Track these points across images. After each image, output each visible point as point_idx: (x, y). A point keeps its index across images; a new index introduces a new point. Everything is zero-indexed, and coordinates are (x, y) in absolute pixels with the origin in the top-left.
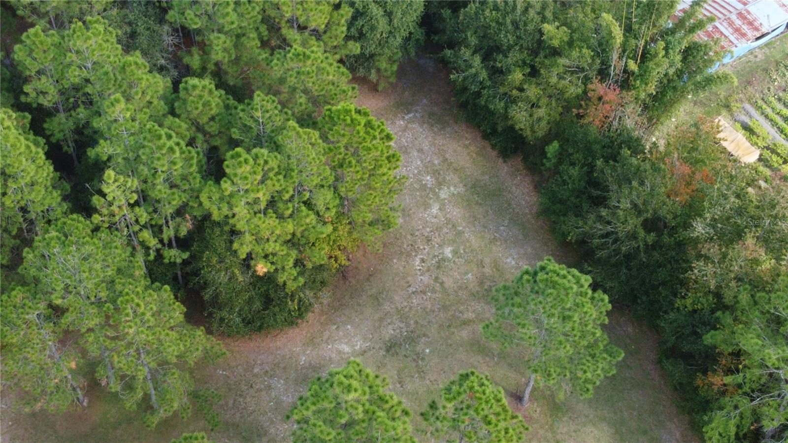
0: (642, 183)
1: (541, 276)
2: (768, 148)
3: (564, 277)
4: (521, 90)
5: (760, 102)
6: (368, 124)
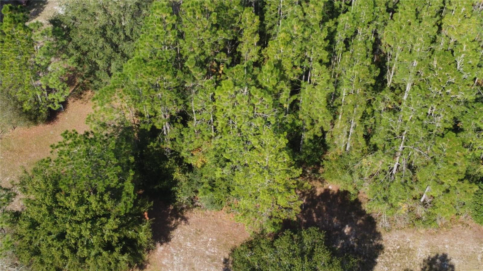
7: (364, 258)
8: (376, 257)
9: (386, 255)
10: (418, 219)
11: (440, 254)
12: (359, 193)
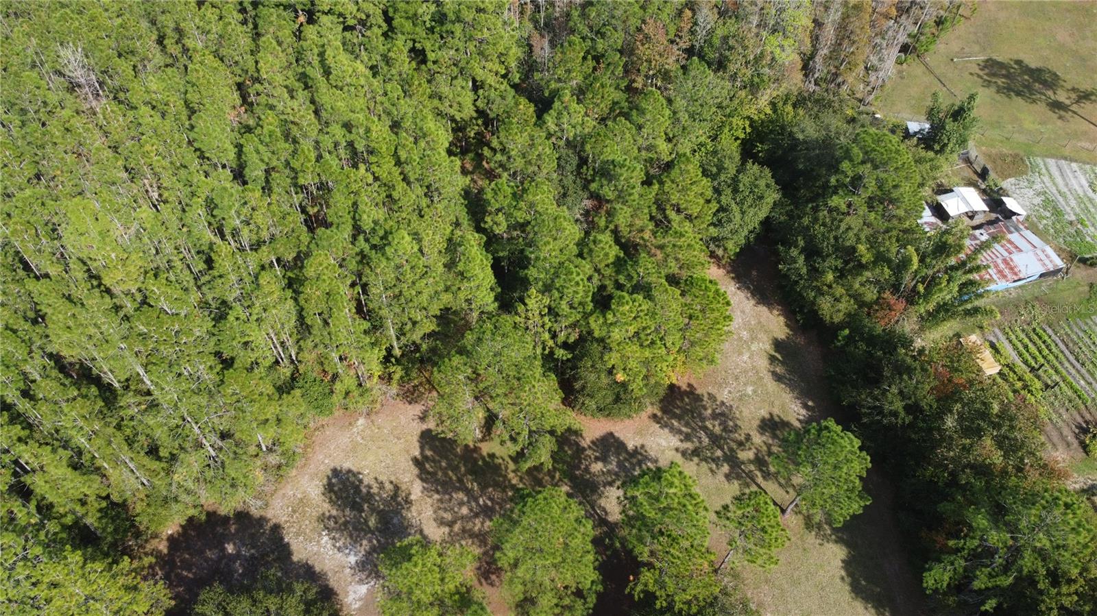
0: (910, 378)
1: (825, 433)
2: (1008, 366)
3: (842, 438)
4: (830, 287)
5: (1007, 330)
6: (717, 291)
7: (273, 553)
8: (282, 539)
9: (289, 527)
10: (279, 467)
11: (330, 473)
12: (202, 506)
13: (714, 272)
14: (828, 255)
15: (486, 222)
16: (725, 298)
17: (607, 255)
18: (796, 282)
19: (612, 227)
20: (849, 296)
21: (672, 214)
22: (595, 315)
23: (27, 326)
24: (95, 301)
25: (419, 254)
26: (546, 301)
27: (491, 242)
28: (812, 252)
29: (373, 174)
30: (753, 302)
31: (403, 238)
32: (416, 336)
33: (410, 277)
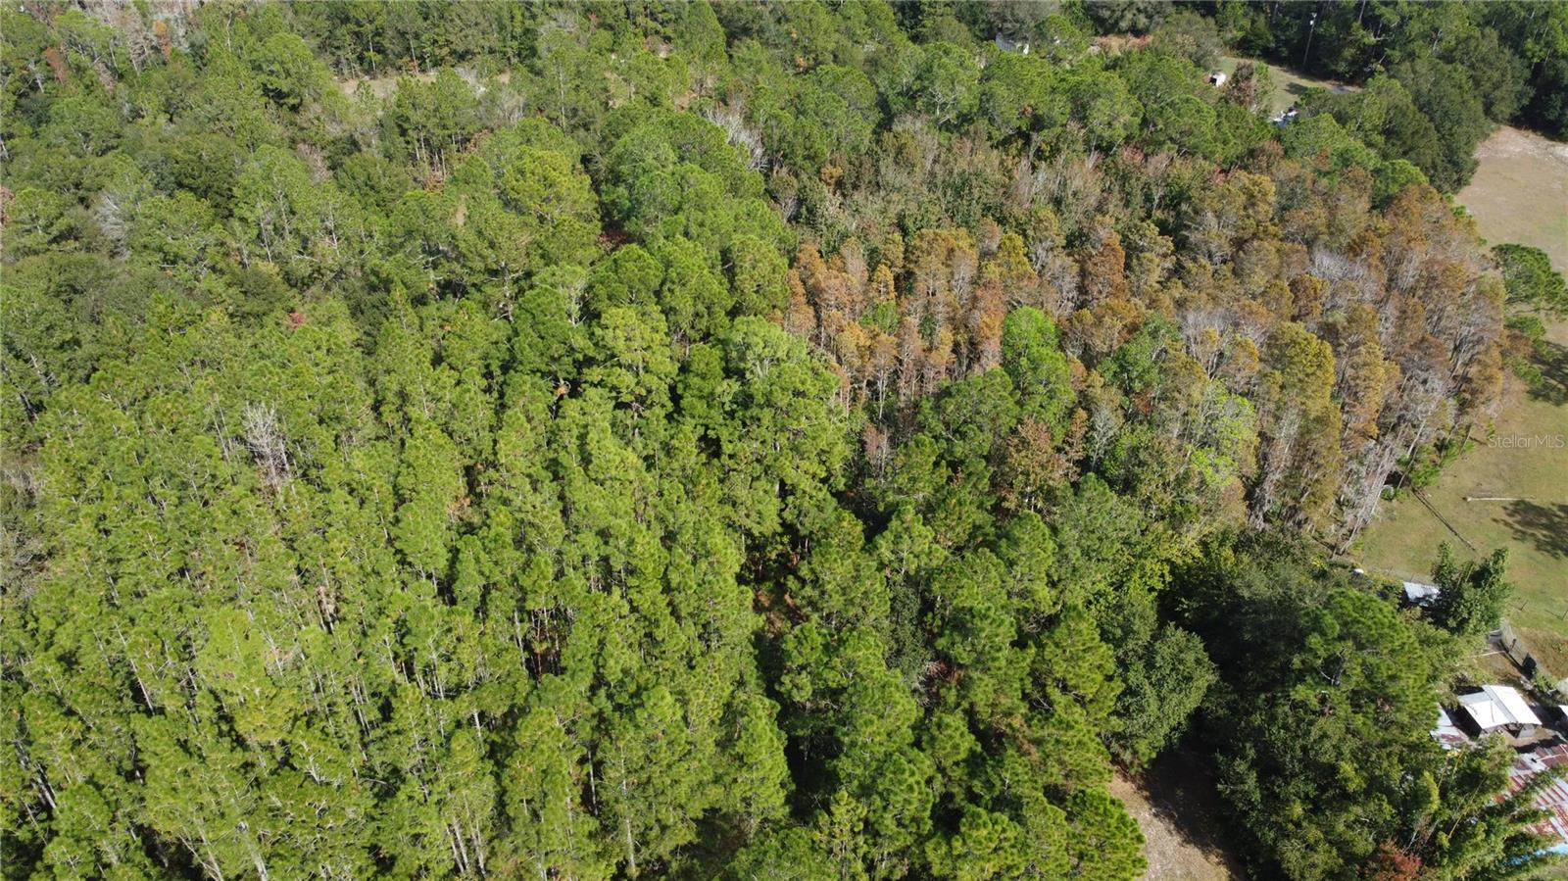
4: (1298, 825)
6: (1123, 817)
13: (1118, 787)
14: (1294, 775)
15: (782, 684)
16: (1134, 830)
17: (956, 747)
18: (1245, 814)
19: (965, 704)
20: (1330, 842)
21: (1055, 694)
22: (934, 840)
23: (119, 782)
24: (221, 755)
25: (682, 724)
26: (862, 811)
27: (788, 713)
28: (1269, 768)
29: (631, 602)
30: (1177, 839)
31: (663, 698)
32: (664, 849)
33: (665, 756)
